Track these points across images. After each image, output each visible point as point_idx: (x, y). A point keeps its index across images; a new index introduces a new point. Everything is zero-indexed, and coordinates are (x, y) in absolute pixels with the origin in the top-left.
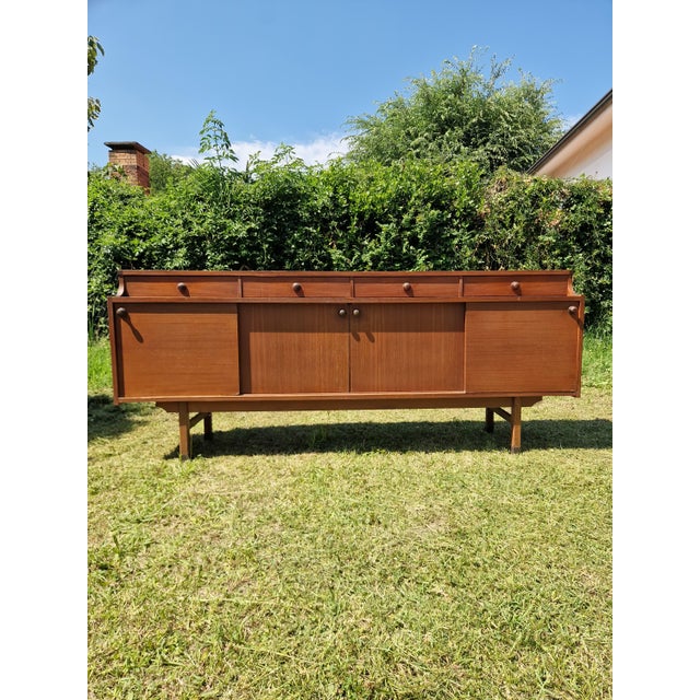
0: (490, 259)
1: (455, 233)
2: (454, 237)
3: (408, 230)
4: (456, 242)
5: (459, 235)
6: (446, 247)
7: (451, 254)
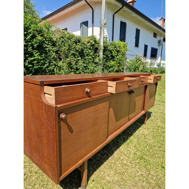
0: (59, 57)
1: (47, 46)
2: (47, 47)
3: (30, 42)
4: (47, 49)
5: (49, 47)
6: (44, 50)
7: (46, 53)
